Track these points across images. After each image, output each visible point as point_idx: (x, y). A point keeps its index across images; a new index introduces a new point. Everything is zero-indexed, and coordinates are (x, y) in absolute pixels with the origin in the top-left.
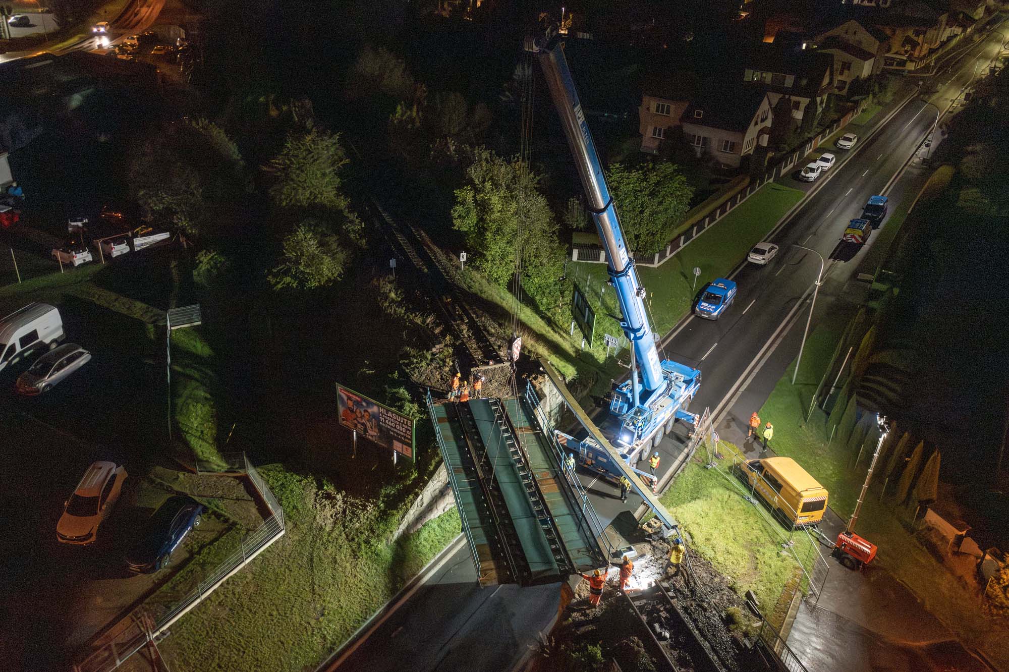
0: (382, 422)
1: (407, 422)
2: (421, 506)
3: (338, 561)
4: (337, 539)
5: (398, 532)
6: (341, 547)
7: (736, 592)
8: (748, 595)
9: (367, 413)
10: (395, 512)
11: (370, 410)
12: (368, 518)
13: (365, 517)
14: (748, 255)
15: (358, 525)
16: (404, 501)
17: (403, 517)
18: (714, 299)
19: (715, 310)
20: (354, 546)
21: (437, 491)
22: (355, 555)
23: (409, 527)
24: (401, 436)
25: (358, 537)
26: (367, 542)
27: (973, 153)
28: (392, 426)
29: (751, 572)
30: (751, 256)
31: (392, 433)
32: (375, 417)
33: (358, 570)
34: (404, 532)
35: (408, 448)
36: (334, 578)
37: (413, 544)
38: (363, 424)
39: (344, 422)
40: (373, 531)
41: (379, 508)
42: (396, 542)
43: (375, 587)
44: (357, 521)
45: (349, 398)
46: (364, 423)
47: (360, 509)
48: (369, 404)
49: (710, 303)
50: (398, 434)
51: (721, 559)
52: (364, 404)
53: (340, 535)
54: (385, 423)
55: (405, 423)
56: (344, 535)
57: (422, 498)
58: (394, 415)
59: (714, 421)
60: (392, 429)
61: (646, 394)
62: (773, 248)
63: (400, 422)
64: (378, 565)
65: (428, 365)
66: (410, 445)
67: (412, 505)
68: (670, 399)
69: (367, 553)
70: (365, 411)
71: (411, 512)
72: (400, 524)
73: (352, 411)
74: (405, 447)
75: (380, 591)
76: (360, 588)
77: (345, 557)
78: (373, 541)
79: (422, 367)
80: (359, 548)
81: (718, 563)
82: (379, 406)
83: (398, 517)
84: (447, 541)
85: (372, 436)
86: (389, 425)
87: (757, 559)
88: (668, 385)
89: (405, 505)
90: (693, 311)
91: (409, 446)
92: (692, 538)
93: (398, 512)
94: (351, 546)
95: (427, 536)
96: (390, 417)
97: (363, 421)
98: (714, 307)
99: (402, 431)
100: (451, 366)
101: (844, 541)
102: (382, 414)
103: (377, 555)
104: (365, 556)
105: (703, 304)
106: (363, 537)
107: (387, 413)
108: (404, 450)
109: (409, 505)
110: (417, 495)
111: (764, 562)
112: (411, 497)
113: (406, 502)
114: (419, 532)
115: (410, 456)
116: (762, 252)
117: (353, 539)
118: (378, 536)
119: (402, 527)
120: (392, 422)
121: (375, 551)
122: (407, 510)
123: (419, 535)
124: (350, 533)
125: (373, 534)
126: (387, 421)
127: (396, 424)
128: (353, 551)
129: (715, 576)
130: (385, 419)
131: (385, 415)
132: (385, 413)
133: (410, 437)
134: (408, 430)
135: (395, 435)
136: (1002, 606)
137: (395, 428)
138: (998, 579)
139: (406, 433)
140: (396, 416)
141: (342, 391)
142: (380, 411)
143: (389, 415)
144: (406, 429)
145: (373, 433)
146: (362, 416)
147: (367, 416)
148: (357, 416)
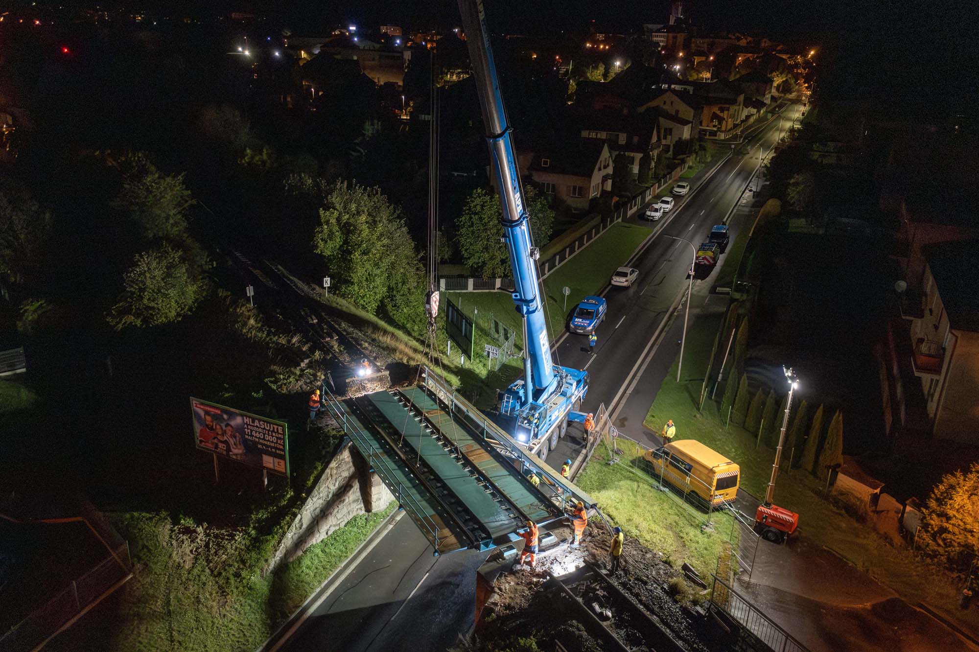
0: (248, 435)
1: (277, 429)
2: (301, 528)
3: (203, 600)
4: (199, 576)
5: (274, 560)
6: (204, 584)
7: (671, 567)
8: (685, 567)
9: (229, 428)
10: (269, 537)
11: (233, 423)
12: (236, 548)
13: (234, 548)
14: (611, 279)
15: (224, 557)
16: (280, 524)
17: (279, 542)
18: (587, 315)
19: (589, 325)
20: (221, 581)
21: (318, 510)
22: (223, 592)
23: (288, 553)
24: (272, 447)
25: (225, 570)
26: (237, 575)
27: (796, 184)
28: (259, 438)
29: (680, 549)
30: (614, 280)
31: (259, 446)
32: (240, 430)
33: (228, 609)
34: (281, 559)
35: (280, 461)
36: (197, 620)
37: (293, 574)
38: (226, 442)
39: (203, 445)
40: (243, 562)
41: (249, 535)
42: (272, 572)
43: (250, 625)
44: (223, 553)
45: (207, 413)
46: (226, 440)
47: (227, 539)
48: (231, 415)
49: (583, 319)
50: (267, 446)
51: (648, 537)
52: (225, 416)
53: (203, 571)
54: (252, 436)
55: (276, 431)
56: (207, 570)
57: (301, 519)
58: (261, 423)
59: (610, 416)
60: (261, 441)
61: (538, 393)
62: (633, 272)
63: (269, 431)
64: (252, 601)
65: (297, 380)
66: (283, 457)
67: (289, 527)
68: (562, 397)
69: (237, 588)
70: (227, 425)
71: (289, 535)
72: (276, 551)
73: (211, 429)
74: (276, 460)
75: (256, 628)
76: (231, 629)
77: (211, 594)
78: (244, 573)
79: (291, 382)
80: (227, 583)
81: (646, 540)
82: (242, 416)
83: (273, 542)
84: (333, 566)
85: (236, 455)
86: (256, 437)
87: (682, 538)
88: (559, 383)
89: (281, 528)
90: (567, 327)
91: (281, 459)
92: (612, 519)
93: (273, 537)
94: (217, 582)
95: (309, 563)
96: (257, 427)
97: (226, 438)
98: (588, 322)
99: (272, 442)
100: (323, 380)
101: (765, 513)
102: (248, 425)
103: (250, 589)
104: (235, 590)
105: (576, 320)
106: (232, 570)
107: (253, 422)
108: (276, 464)
109: (286, 527)
110: (295, 515)
111: (691, 540)
112: (287, 518)
113: (282, 524)
114: (299, 560)
115: (284, 471)
116: (624, 275)
117: (220, 574)
118: (250, 566)
119: (279, 554)
120: (259, 433)
121: (248, 584)
122: (284, 533)
123: (300, 563)
124: (216, 568)
125: (245, 566)
126: (254, 433)
127: (264, 434)
128: (221, 588)
129: (646, 553)
130: (252, 431)
131: (251, 425)
132: (251, 424)
133: (282, 447)
134: (280, 439)
135: (264, 447)
136: (935, 554)
137: (264, 439)
138: (926, 527)
139: (277, 443)
140: (264, 424)
141: (198, 406)
142: (245, 422)
143: (256, 424)
144: (277, 438)
145: (237, 451)
146: (224, 432)
147: (229, 431)
148: (217, 434)
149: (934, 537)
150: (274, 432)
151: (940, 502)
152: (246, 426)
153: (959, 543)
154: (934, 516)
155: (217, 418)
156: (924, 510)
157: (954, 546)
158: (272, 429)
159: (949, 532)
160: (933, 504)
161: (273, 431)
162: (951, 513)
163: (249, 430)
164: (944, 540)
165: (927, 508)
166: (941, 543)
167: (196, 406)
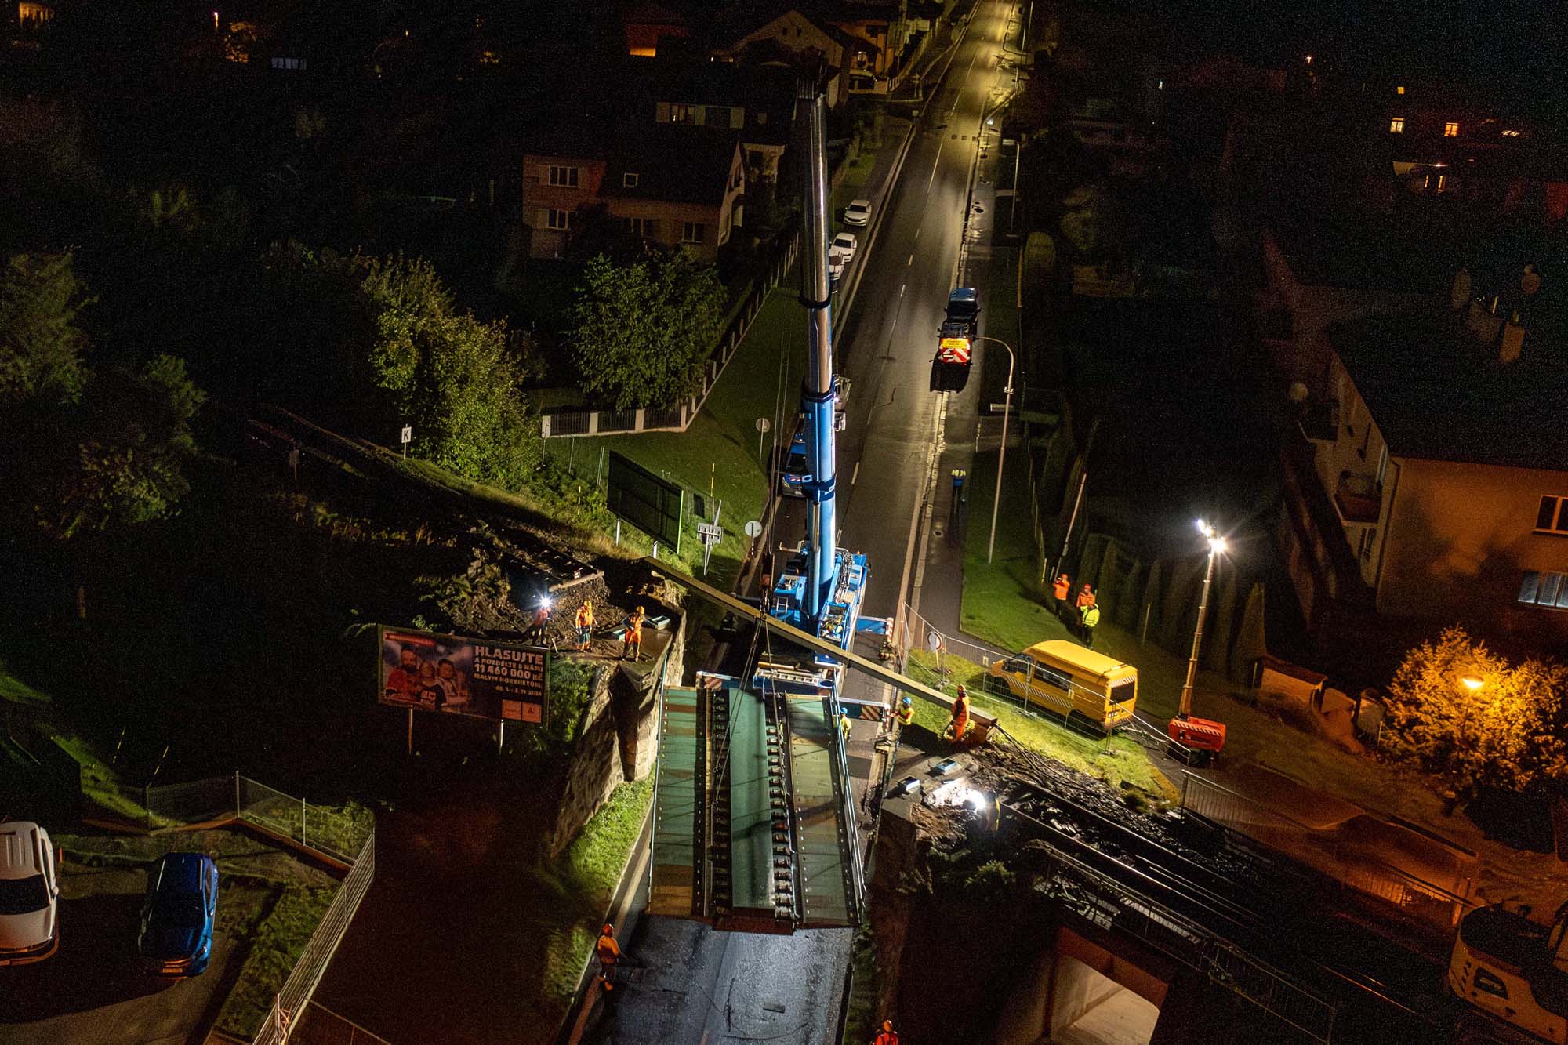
0: (480, 673)
1: (534, 658)
7: (1109, 785)
8: (1124, 785)
9: (445, 665)
24: (525, 687)
28: (501, 675)
31: (500, 688)
32: (467, 668)
35: (533, 706)
38: (436, 689)
39: (390, 696)
45: (406, 646)
46: (438, 686)
48: (451, 646)
50: (513, 685)
52: (441, 649)
54: (487, 673)
55: (530, 661)
57: (570, 788)
58: (505, 652)
60: (501, 680)
63: (519, 663)
65: (472, 595)
66: (539, 701)
70: (443, 662)
73: (411, 670)
74: (526, 706)
79: (464, 599)
81: (1064, 761)
82: (470, 645)
85: (454, 705)
86: (494, 674)
91: (533, 703)
96: (497, 659)
97: (437, 681)
99: (523, 679)
102: (480, 657)
107: (492, 652)
108: (526, 713)
111: (1105, 764)
115: (538, 720)
120: (500, 667)
126: (490, 669)
127: (509, 669)
130: (487, 666)
131: (487, 658)
132: (487, 654)
133: (538, 685)
134: (537, 673)
135: (507, 688)
136: (1406, 754)
137: (509, 676)
138: (1389, 721)
139: (530, 680)
140: (511, 654)
141: (391, 637)
142: (477, 654)
143: (495, 655)
144: (532, 672)
145: (455, 701)
146: (435, 673)
147: (446, 670)
148: (422, 677)
149: (1401, 733)
150: (529, 664)
151: (1406, 686)
152: (477, 659)
153: (1433, 736)
154: (1400, 705)
156: (1385, 699)
157: (1428, 741)
158: (524, 660)
159: (1422, 723)
160: (1397, 690)
161: (527, 662)
162: (1421, 697)
163: (483, 666)
164: (1415, 735)
165: (1390, 695)
166: (1411, 739)
167: (388, 638)
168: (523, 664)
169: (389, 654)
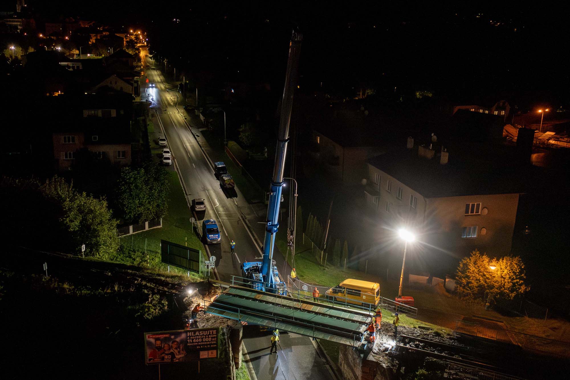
0: (190, 343)
1: (213, 332)
9: (175, 343)
24: (207, 345)
28: (199, 342)
31: (198, 347)
32: (184, 342)
38: (171, 354)
39: (151, 361)
45: (157, 339)
46: (172, 352)
48: (177, 335)
50: (204, 345)
52: (172, 337)
54: (193, 342)
55: (211, 333)
58: (200, 332)
60: (199, 344)
63: (206, 335)
66: (215, 348)
70: (173, 342)
73: (160, 348)
74: (210, 352)
85: (179, 359)
86: (196, 342)
91: (214, 350)
97: (172, 351)
102: (190, 337)
107: (194, 334)
108: (210, 355)
115: (215, 356)
120: (199, 339)
126: (194, 341)
127: (202, 339)
130: (193, 339)
131: (193, 336)
133: (215, 342)
134: (214, 337)
135: (202, 347)
136: (468, 294)
137: (202, 341)
139: (212, 341)
140: (203, 332)
141: (150, 337)
142: (188, 335)
143: (196, 334)
144: (212, 338)
145: (179, 357)
146: (170, 348)
147: (174, 346)
148: (165, 350)
149: (465, 288)
150: (210, 335)
151: (463, 272)
152: (188, 338)
154: (463, 279)
155: (166, 340)
156: (456, 278)
157: (475, 288)
159: (471, 283)
160: (460, 274)
162: (470, 275)
163: (191, 340)
164: (470, 288)
165: (458, 276)
168: (208, 335)
169: (150, 343)
